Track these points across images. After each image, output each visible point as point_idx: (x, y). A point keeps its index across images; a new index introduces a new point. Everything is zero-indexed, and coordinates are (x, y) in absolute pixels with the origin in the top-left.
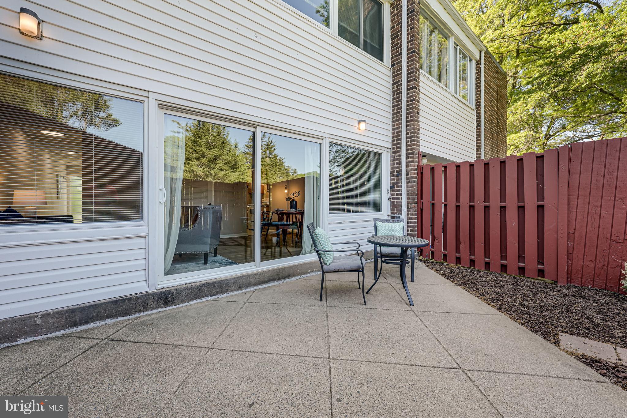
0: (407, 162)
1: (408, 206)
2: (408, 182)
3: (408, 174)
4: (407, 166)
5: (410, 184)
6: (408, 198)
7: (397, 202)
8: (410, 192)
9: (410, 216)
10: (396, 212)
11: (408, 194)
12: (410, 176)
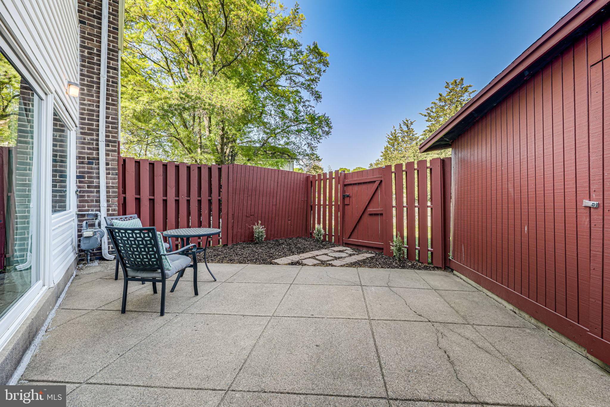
0: (107, 150)
1: (108, 201)
2: (108, 174)
3: (107, 164)
4: (107, 155)
5: (110, 176)
6: (108, 192)
7: (88, 196)
8: (111, 185)
9: (110, 212)
10: (87, 208)
11: (107, 187)
12: (110, 166)
